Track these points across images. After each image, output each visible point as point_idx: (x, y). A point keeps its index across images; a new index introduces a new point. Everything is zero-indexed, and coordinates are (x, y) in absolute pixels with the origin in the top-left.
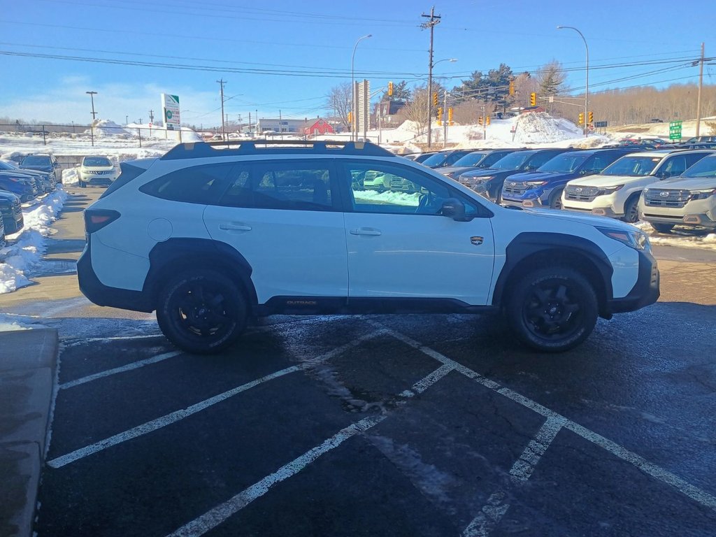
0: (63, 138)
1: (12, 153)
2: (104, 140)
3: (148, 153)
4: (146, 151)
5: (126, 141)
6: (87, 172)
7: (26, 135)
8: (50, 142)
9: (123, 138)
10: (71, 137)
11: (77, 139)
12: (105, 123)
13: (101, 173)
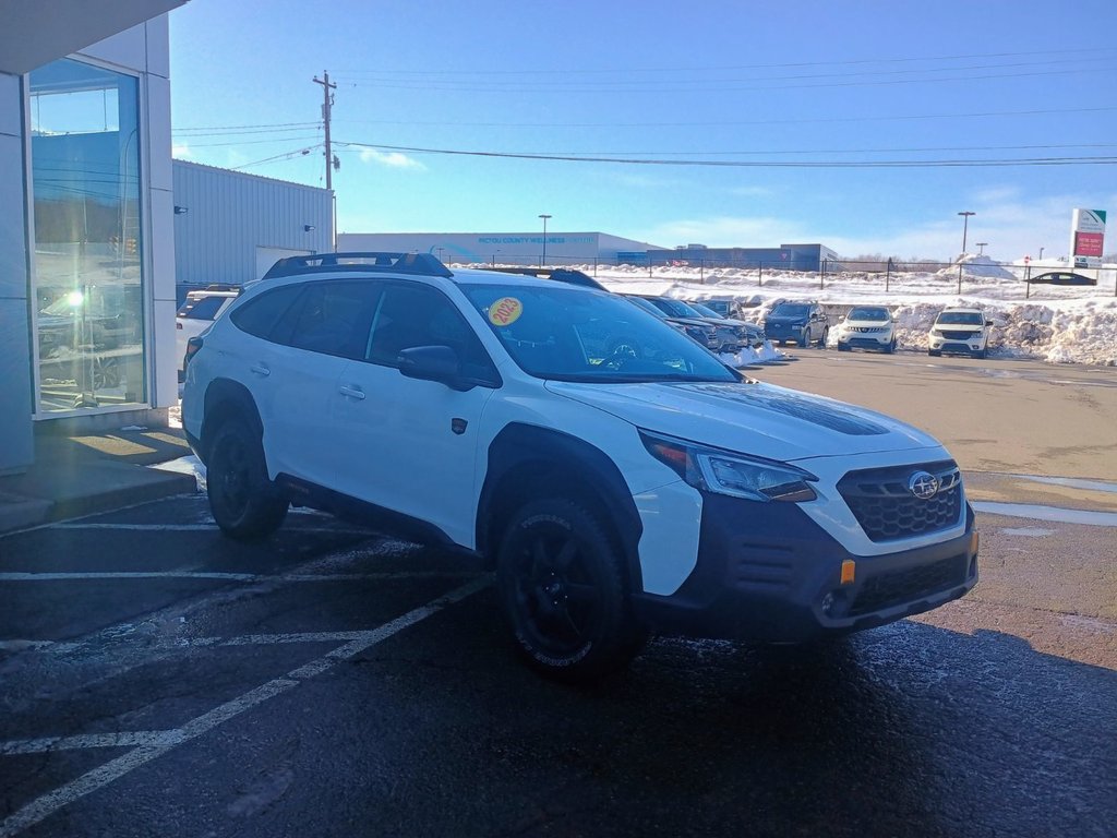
0: (855, 280)
1: (774, 300)
2: (913, 282)
3: (964, 302)
4: (960, 300)
5: (946, 284)
6: (847, 330)
7: (808, 276)
8: (830, 285)
9: (942, 279)
10: (866, 279)
11: (875, 281)
12: (972, 259)
13: (867, 330)
